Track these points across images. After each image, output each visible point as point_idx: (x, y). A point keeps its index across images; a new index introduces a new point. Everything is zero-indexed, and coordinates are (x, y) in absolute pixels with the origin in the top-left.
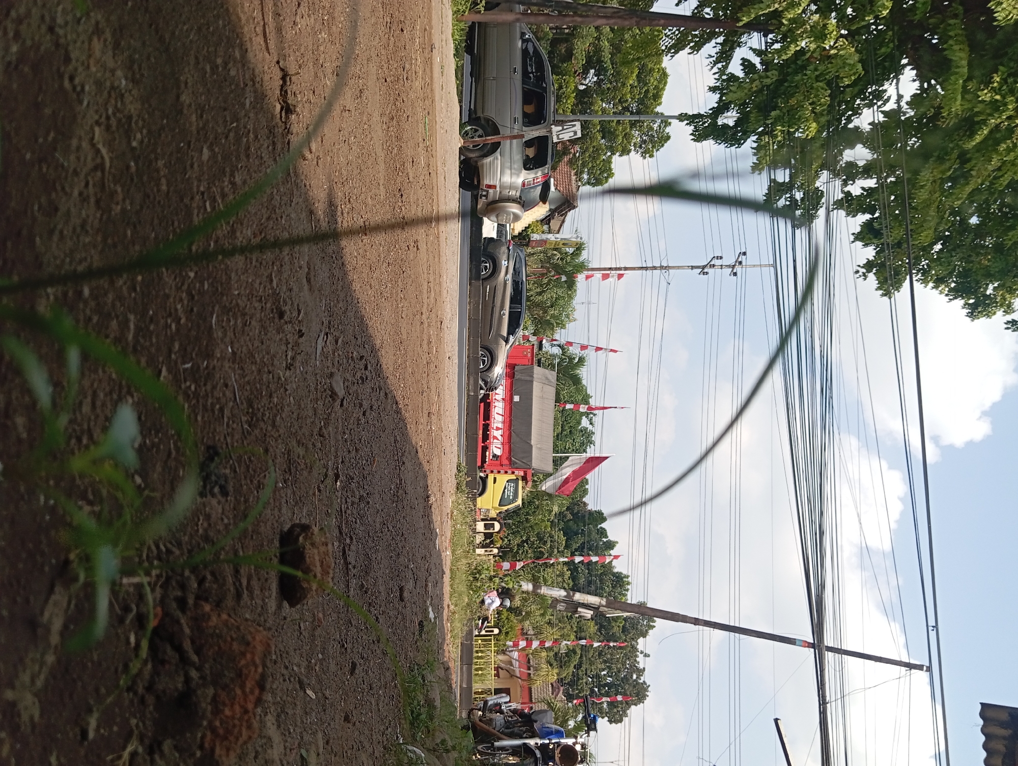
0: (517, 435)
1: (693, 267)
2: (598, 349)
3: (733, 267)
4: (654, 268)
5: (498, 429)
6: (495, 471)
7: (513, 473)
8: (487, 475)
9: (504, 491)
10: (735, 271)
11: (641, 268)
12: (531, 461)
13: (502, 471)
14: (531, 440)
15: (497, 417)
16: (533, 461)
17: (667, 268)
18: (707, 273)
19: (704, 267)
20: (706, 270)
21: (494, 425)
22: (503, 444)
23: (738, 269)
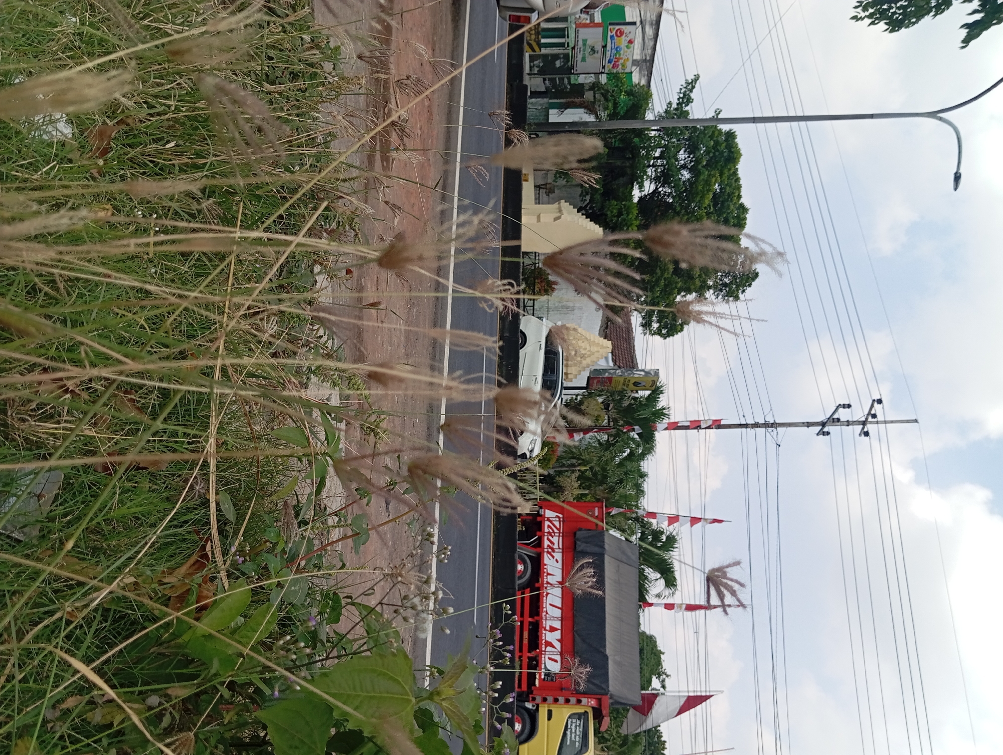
0: (584, 641)
1: (809, 425)
2: (695, 520)
3: (864, 423)
4: (756, 425)
5: (553, 629)
6: (550, 699)
7: (579, 702)
8: (538, 706)
9: (565, 734)
10: (866, 430)
11: (740, 426)
12: (607, 681)
13: (561, 699)
14: (605, 646)
15: (550, 609)
16: (610, 682)
17: (775, 425)
18: (828, 433)
19: (823, 424)
20: (826, 429)
21: (547, 624)
22: (561, 654)
23: (869, 427)
